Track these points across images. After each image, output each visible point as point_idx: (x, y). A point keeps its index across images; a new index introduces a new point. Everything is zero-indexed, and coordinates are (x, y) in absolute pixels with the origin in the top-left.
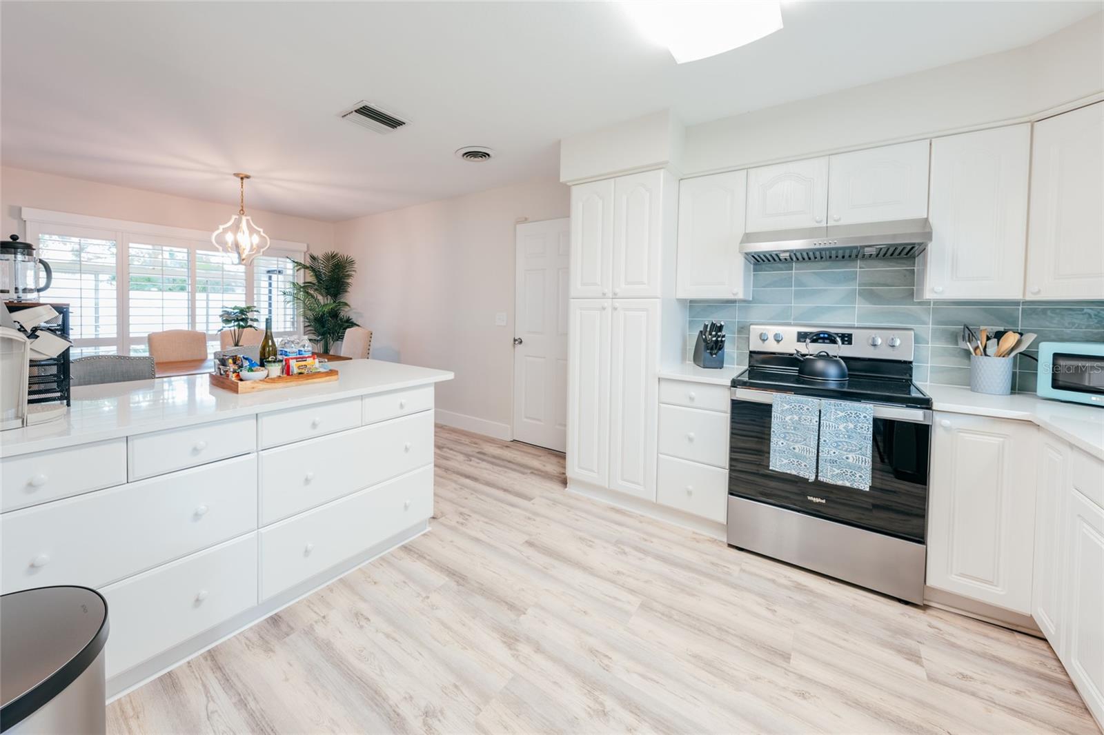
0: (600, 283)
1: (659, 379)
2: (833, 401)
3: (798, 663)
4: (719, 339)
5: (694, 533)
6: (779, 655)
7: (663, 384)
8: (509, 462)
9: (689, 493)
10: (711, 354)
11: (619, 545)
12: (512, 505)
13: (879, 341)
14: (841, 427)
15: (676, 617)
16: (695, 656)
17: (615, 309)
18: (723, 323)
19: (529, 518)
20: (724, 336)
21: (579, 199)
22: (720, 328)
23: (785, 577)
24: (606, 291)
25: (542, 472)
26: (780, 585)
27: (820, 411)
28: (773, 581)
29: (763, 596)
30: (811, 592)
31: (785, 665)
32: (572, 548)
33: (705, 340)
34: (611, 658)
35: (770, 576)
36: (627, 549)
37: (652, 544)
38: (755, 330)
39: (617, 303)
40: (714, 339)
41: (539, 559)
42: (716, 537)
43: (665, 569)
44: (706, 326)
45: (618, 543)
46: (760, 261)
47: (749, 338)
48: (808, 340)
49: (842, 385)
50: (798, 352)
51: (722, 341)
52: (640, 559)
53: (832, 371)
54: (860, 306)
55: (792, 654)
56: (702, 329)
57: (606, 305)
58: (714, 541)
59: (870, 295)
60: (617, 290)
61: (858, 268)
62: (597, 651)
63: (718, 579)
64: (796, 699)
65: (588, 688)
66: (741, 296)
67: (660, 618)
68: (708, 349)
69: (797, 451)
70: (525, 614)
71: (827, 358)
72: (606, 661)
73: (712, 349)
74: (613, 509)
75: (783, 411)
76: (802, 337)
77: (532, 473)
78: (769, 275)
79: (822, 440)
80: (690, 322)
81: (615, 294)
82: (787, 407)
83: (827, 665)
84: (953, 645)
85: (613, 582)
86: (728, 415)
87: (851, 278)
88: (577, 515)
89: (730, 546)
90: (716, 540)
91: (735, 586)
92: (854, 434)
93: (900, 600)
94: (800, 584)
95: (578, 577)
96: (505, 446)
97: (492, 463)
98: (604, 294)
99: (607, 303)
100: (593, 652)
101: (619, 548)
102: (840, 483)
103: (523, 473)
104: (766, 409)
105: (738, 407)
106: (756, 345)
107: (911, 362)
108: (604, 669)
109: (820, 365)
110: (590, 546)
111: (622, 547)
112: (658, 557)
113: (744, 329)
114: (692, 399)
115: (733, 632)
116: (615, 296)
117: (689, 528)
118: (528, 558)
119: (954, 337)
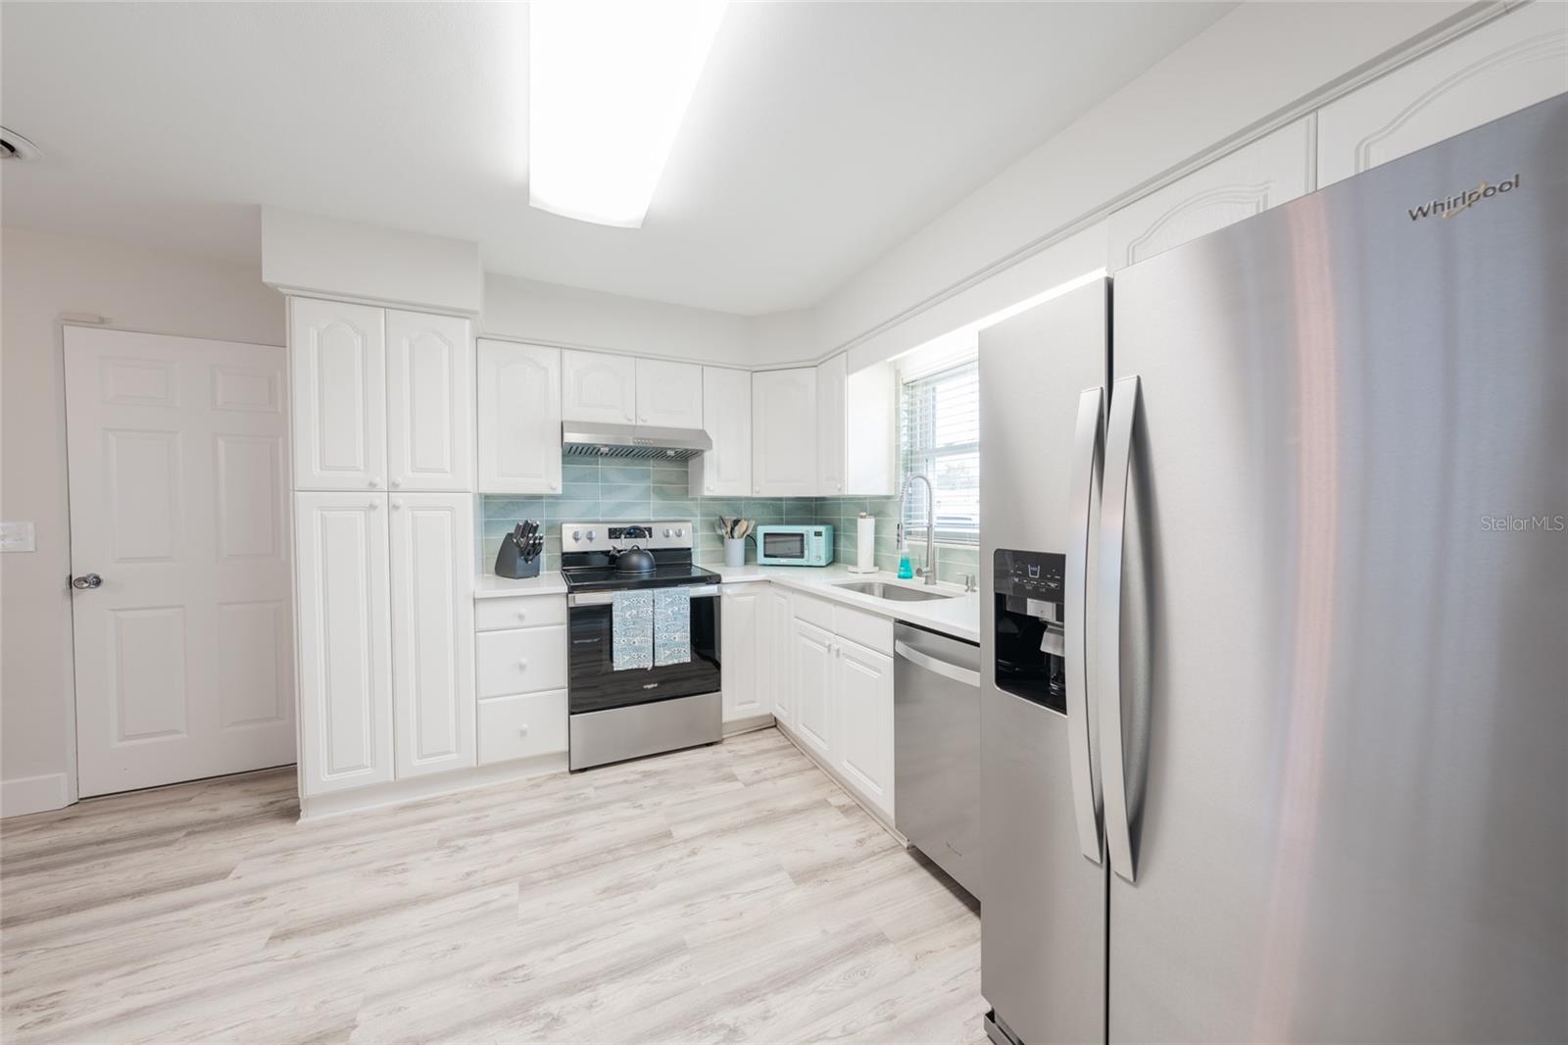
0: (362, 468)
1: (474, 599)
2: (662, 590)
3: (681, 832)
4: (537, 541)
5: (529, 780)
6: (661, 838)
7: (481, 607)
8: (103, 842)
9: (523, 733)
10: (527, 561)
11: (447, 845)
12: (184, 906)
13: (671, 533)
14: (669, 612)
15: (565, 871)
16: (605, 891)
17: (396, 508)
18: (538, 523)
19: (248, 903)
20: (541, 538)
21: (307, 324)
22: (535, 529)
23: (632, 772)
24: (377, 480)
25: (216, 821)
26: (632, 782)
27: (654, 601)
28: (626, 782)
29: (625, 799)
30: (656, 773)
31: (671, 841)
32: (374, 892)
33: (518, 544)
34: (523, 966)
35: (621, 779)
36: (461, 843)
37: (488, 819)
38: (568, 531)
39: (398, 499)
40: (531, 542)
41: (327, 941)
42: (554, 772)
43: (523, 834)
44: (518, 526)
45: (442, 843)
46: (573, 454)
47: (561, 539)
48: (623, 536)
49: (652, 576)
50: (614, 548)
51: (540, 544)
52: (486, 843)
53: (645, 563)
54: (655, 502)
55: (672, 829)
56: (513, 531)
57: (377, 502)
58: (554, 777)
59: (661, 493)
60: (399, 480)
61: (652, 467)
62: (504, 973)
63: (580, 810)
64: (691, 859)
65: (521, 1016)
66: (559, 491)
67: (550, 884)
68: (523, 555)
69: (637, 644)
70: (355, 1027)
71: (637, 551)
72: (521, 973)
73: (529, 554)
74: (404, 808)
75: (623, 608)
76: (614, 534)
77: (189, 834)
78: (579, 468)
79: (656, 629)
80: (486, 523)
81: (395, 485)
82: (627, 603)
83: (694, 819)
84: (744, 756)
85: (469, 889)
86: (565, 627)
87: (646, 476)
88: (345, 847)
89: (572, 772)
90: (556, 775)
91: (599, 806)
92: (679, 616)
93: (708, 745)
94: (645, 772)
95: (413, 919)
96: (64, 817)
97: (43, 868)
98: (372, 485)
99: (380, 500)
100: (496, 979)
101: (448, 847)
102: (670, 663)
103: (167, 844)
104: (606, 610)
105: (576, 615)
106: (570, 546)
107: (689, 549)
108: (524, 981)
109: (635, 559)
110: (404, 871)
111: (453, 843)
112: (504, 828)
113: (556, 529)
114: (521, 617)
115: (623, 845)
116: (393, 488)
117: (521, 777)
118: (296, 956)
119: (712, 526)
